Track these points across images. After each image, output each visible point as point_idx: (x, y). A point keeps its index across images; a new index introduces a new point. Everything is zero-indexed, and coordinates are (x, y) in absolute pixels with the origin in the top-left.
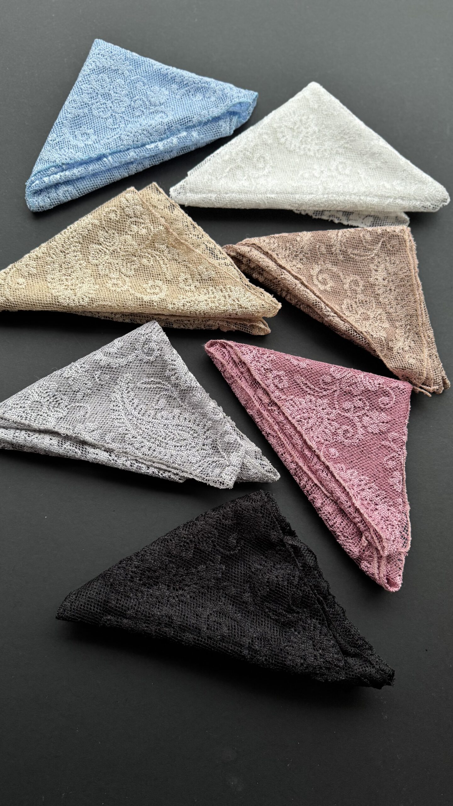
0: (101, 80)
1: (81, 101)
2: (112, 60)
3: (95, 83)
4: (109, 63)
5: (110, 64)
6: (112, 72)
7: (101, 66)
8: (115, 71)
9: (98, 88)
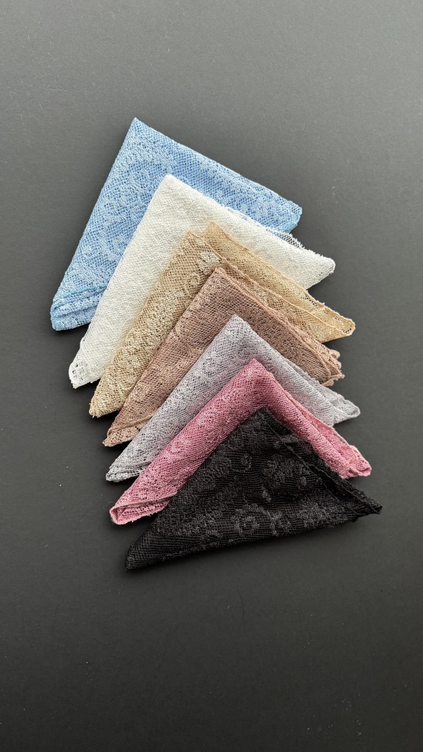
0: (141, 178)
1: (118, 205)
2: (154, 153)
3: (134, 182)
4: (151, 156)
5: (152, 158)
6: (154, 167)
7: (142, 160)
8: (158, 166)
9: (137, 187)
